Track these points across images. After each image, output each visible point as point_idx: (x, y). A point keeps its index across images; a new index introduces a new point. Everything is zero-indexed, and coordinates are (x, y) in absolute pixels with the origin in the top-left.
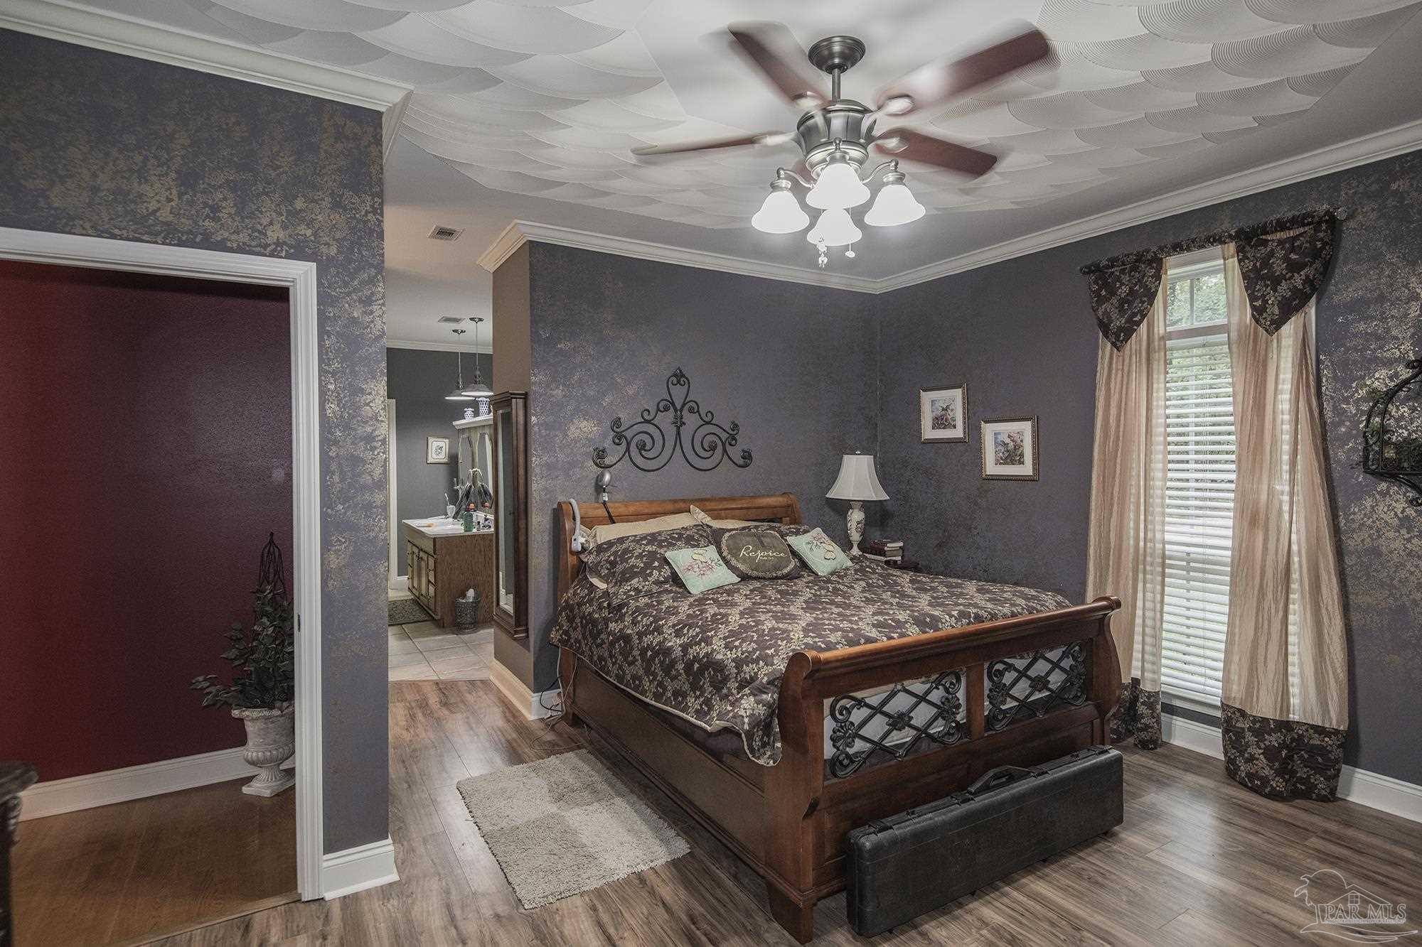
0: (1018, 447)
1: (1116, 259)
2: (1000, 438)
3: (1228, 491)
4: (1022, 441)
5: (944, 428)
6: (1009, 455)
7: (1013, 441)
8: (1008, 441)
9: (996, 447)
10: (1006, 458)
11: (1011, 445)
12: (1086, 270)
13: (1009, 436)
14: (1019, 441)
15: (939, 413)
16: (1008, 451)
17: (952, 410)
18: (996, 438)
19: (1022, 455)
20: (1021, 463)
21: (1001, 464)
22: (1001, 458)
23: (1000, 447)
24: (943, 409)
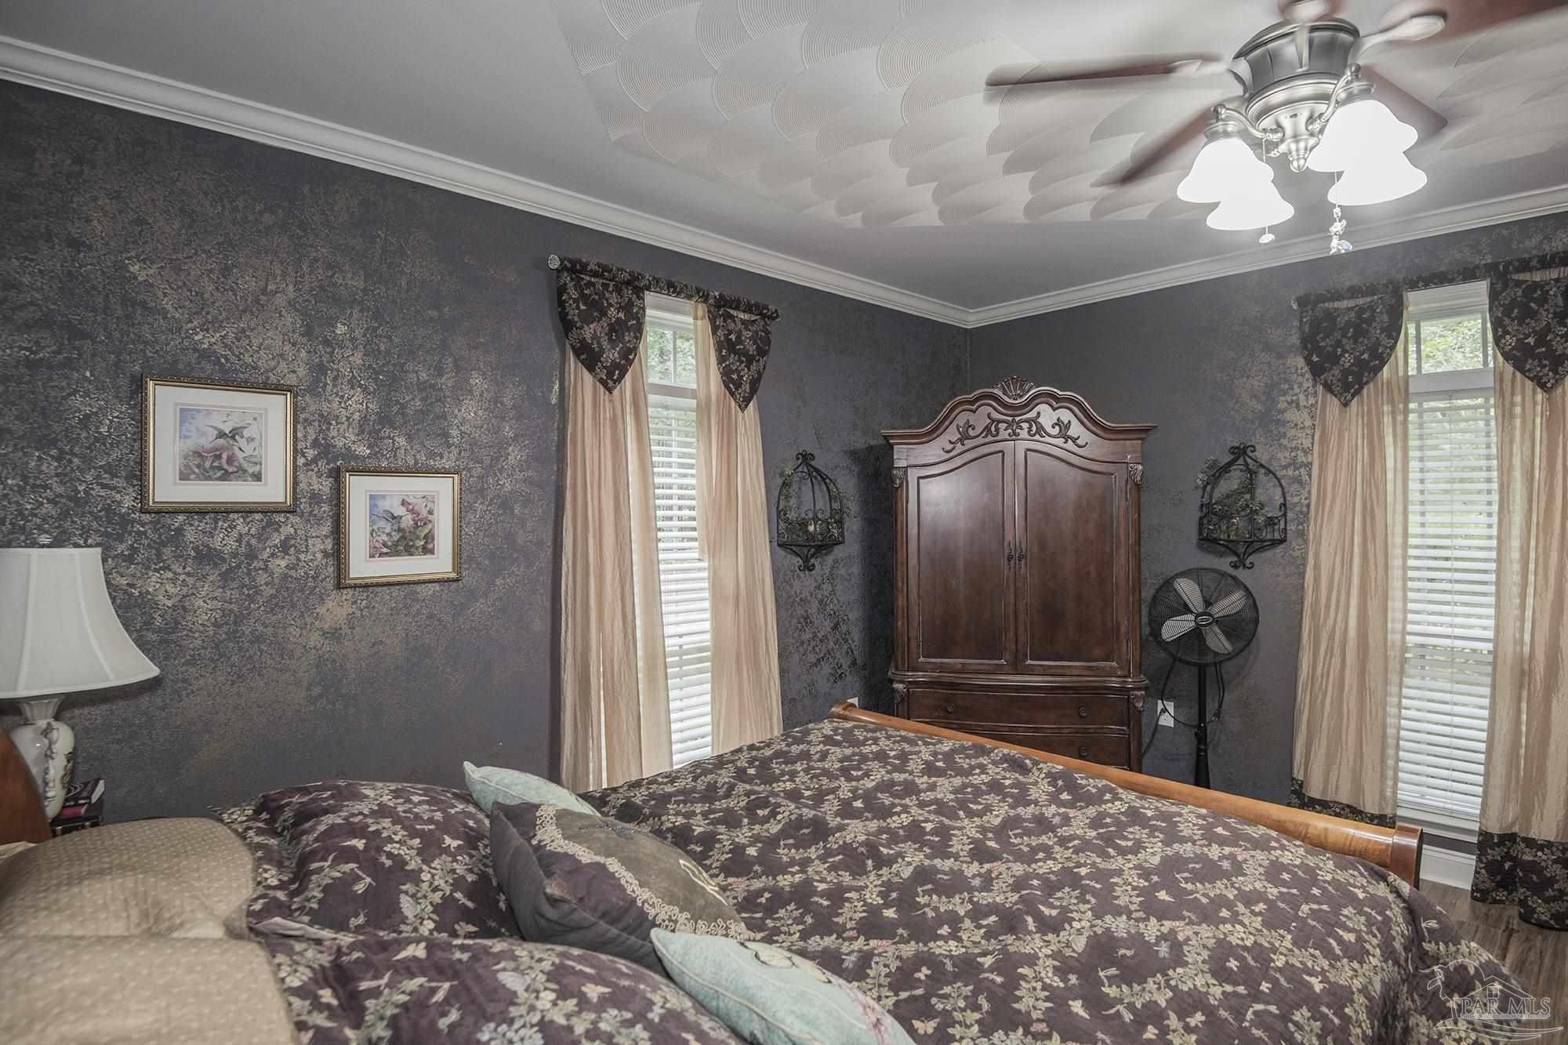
0: (421, 522)
1: (606, 269)
2: (385, 505)
3: (700, 570)
4: (431, 512)
5: (220, 479)
6: (403, 538)
7: (412, 511)
8: (400, 511)
9: (372, 522)
10: (396, 544)
11: (407, 521)
12: (569, 265)
13: (403, 503)
14: (424, 513)
15: (208, 440)
16: (400, 530)
17: (250, 440)
18: (373, 506)
19: (429, 537)
20: (427, 550)
21: (381, 555)
22: (385, 545)
23: (382, 524)
24: (221, 435)
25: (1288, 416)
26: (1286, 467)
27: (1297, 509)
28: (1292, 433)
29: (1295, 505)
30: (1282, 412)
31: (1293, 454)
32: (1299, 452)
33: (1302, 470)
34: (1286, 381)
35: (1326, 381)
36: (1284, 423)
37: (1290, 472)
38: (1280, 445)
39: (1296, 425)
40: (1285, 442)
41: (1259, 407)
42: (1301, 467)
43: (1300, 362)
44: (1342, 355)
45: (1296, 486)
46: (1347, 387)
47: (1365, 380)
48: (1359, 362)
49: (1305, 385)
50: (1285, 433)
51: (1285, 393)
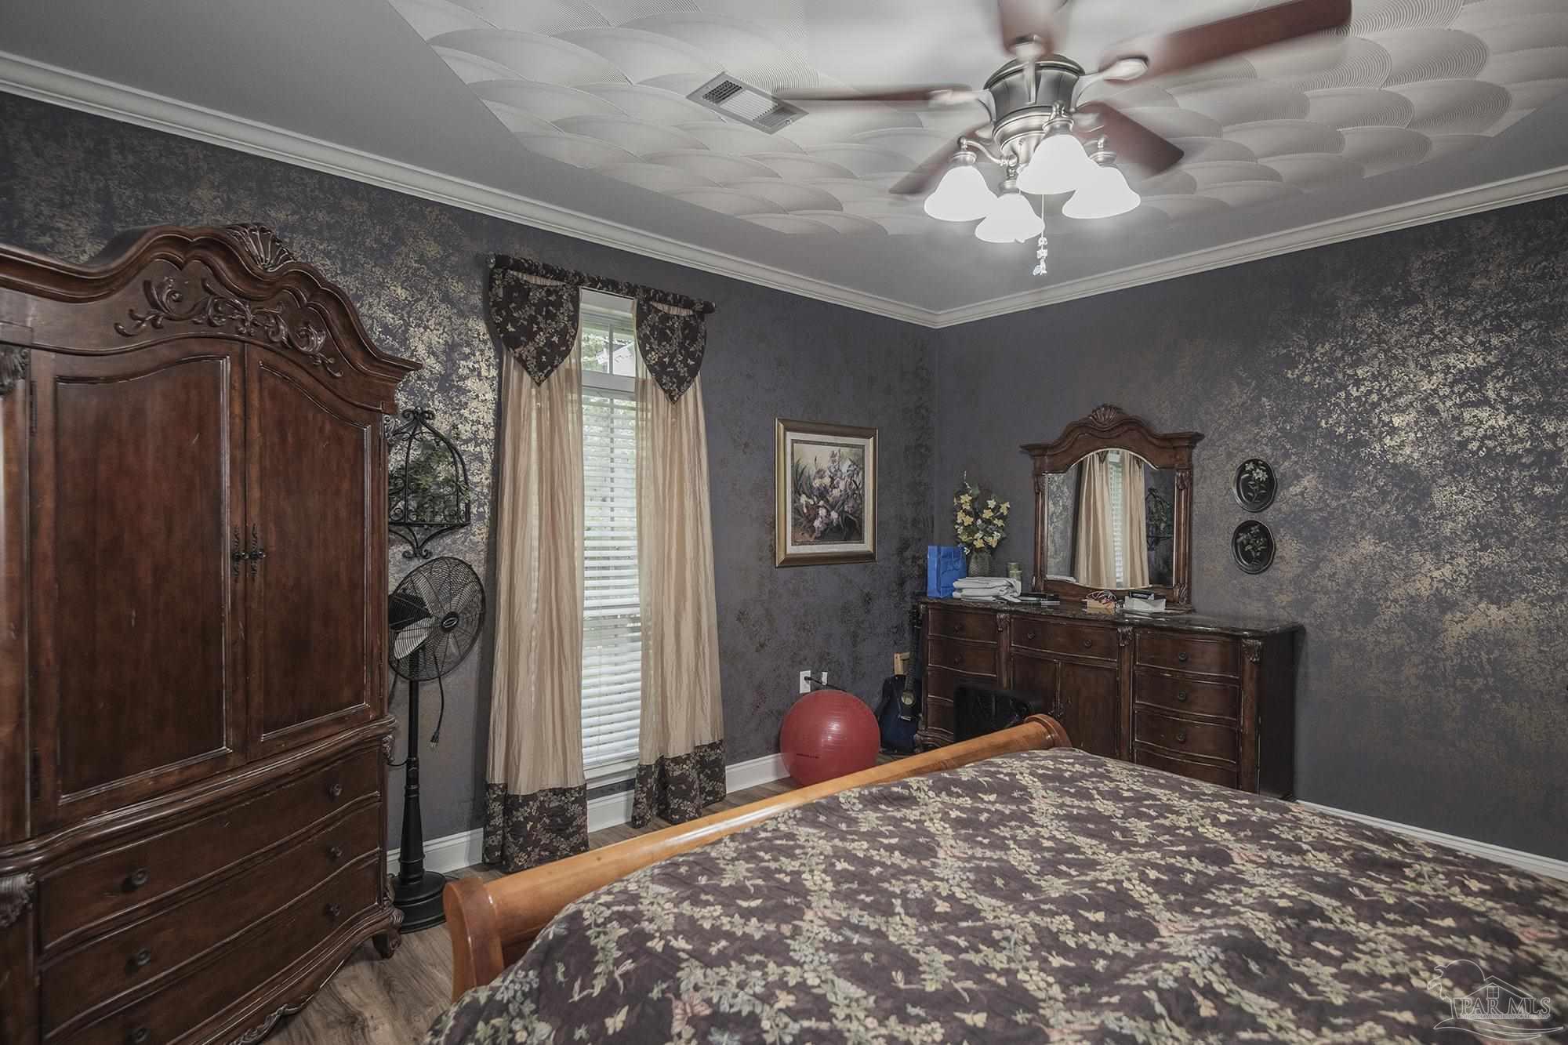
25: (469, 383)
26: (466, 442)
27: (478, 489)
28: (473, 404)
29: (476, 484)
30: (463, 378)
31: (474, 428)
32: (480, 426)
33: (483, 447)
34: (468, 344)
35: (521, 355)
36: (463, 391)
37: (471, 448)
38: (461, 415)
39: (477, 396)
40: (465, 412)
41: (438, 367)
42: (482, 443)
43: (482, 327)
44: (537, 333)
45: (477, 464)
46: (541, 367)
47: (556, 363)
48: (549, 343)
49: (488, 354)
50: (466, 404)
51: (466, 357)
